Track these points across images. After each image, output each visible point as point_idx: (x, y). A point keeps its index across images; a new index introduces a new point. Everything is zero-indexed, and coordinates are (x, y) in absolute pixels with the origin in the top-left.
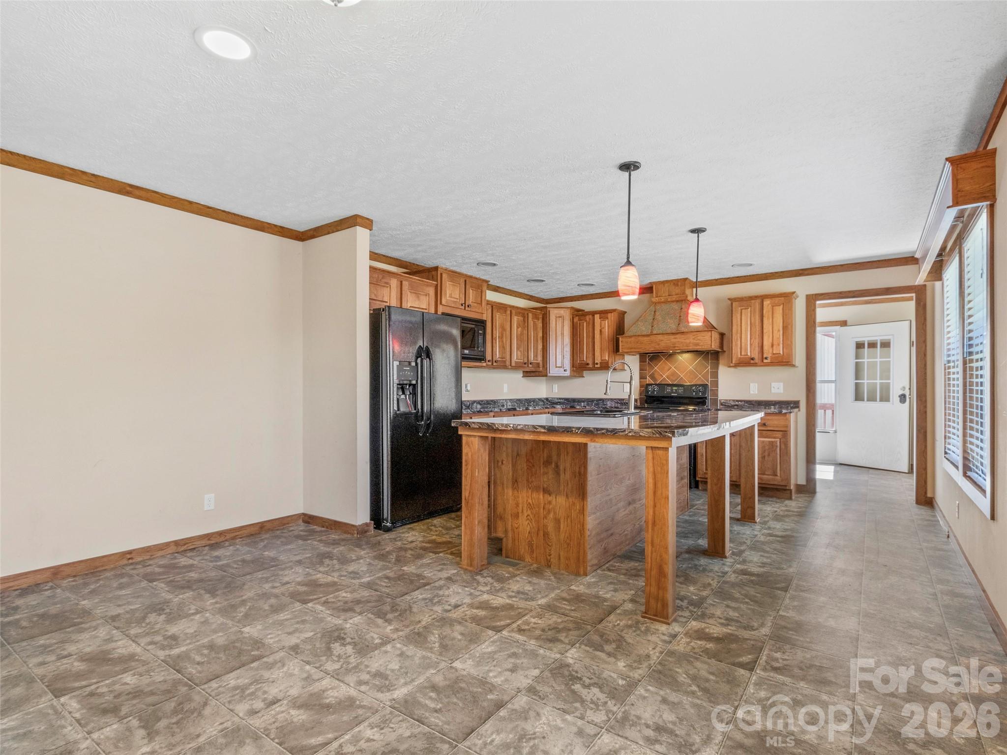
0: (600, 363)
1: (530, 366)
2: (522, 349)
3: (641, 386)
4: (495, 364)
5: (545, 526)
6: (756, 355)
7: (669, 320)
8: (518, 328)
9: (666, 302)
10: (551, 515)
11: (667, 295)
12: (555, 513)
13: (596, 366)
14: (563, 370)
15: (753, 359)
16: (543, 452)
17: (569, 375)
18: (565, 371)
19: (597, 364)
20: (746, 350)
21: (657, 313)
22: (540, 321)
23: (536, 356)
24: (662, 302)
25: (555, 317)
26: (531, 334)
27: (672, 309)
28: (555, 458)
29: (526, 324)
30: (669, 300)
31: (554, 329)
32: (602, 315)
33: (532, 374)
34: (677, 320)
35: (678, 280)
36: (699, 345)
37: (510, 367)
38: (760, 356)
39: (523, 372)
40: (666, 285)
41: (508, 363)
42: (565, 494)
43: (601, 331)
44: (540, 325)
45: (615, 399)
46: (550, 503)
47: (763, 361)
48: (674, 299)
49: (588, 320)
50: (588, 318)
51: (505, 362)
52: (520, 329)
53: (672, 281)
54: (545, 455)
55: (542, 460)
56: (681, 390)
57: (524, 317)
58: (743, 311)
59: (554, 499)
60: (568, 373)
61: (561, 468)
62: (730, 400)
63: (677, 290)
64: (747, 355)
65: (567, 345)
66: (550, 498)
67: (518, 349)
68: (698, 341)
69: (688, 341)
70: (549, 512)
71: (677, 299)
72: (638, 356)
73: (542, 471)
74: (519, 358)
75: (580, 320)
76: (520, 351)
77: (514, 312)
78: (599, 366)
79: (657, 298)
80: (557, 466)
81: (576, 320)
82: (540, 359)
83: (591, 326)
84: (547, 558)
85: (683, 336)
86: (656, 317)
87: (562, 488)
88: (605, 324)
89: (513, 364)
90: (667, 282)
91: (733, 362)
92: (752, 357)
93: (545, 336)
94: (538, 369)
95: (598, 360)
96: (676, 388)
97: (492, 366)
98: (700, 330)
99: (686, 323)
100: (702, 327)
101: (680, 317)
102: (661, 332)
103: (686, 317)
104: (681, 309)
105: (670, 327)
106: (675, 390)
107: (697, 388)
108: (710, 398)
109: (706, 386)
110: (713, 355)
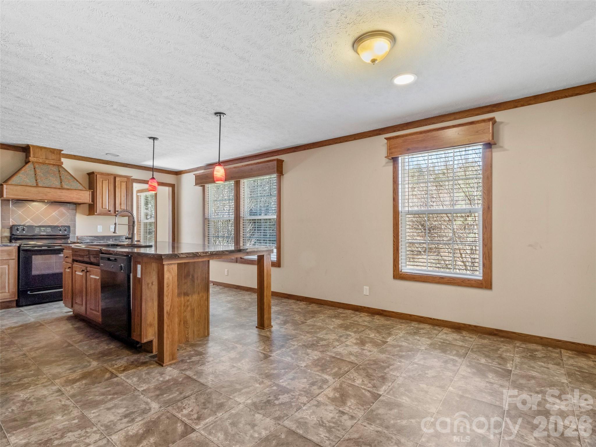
3: (3, 227)
5: (185, 317)
6: (112, 209)
7: (51, 178)
9: (44, 164)
10: (189, 309)
11: (44, 157)
12: (191, 306)
15: (110, 211)
16: (184, 270)
20: (106, 205)
21: (38, 171)
24: (40, 163)
27: (51, 170)
28: (191, 272)
30: (47, 162)
34: (59, 178)
35: (54, 149)
36: (80, 199)
38: (114, 210)
40: (43, 150)
42: (197, 293)
46: (188, 301)
47: (115, 213)
48: (52, 163)
53: (49, 149)
54: (186, 272)
55: (183, 275)
56: (49, 230)
58: (104, 181)
59: (191, 297)
61: (195, 277)
62: (84, 236)
63: (54, 157)
64: (106, 208)
66: (188, 298)
68: (79, 197)
69: (72, 196)
70: (188, 306)
71: (54, 163)
73: (183, 282)
79: (34, 158)
80: (193, 277)
84: (186, 336)
85: (68, 192)
86: (37, 173)
87: (195, 289)
90: (45, 148)
91: (97, 212)
92: (110, 210)
96: (44, 228)
98: (81, 189)
99: (67, 183)
100: (81, 187)
101: (60, 177)
102: (47, 186)
103: (66, 178)
104: (59, 171)
105: (54, 183)
106: (43, 230)
107: (63, 228)
108: (71, 235)
109: (69, 227)
110: (72, 206)
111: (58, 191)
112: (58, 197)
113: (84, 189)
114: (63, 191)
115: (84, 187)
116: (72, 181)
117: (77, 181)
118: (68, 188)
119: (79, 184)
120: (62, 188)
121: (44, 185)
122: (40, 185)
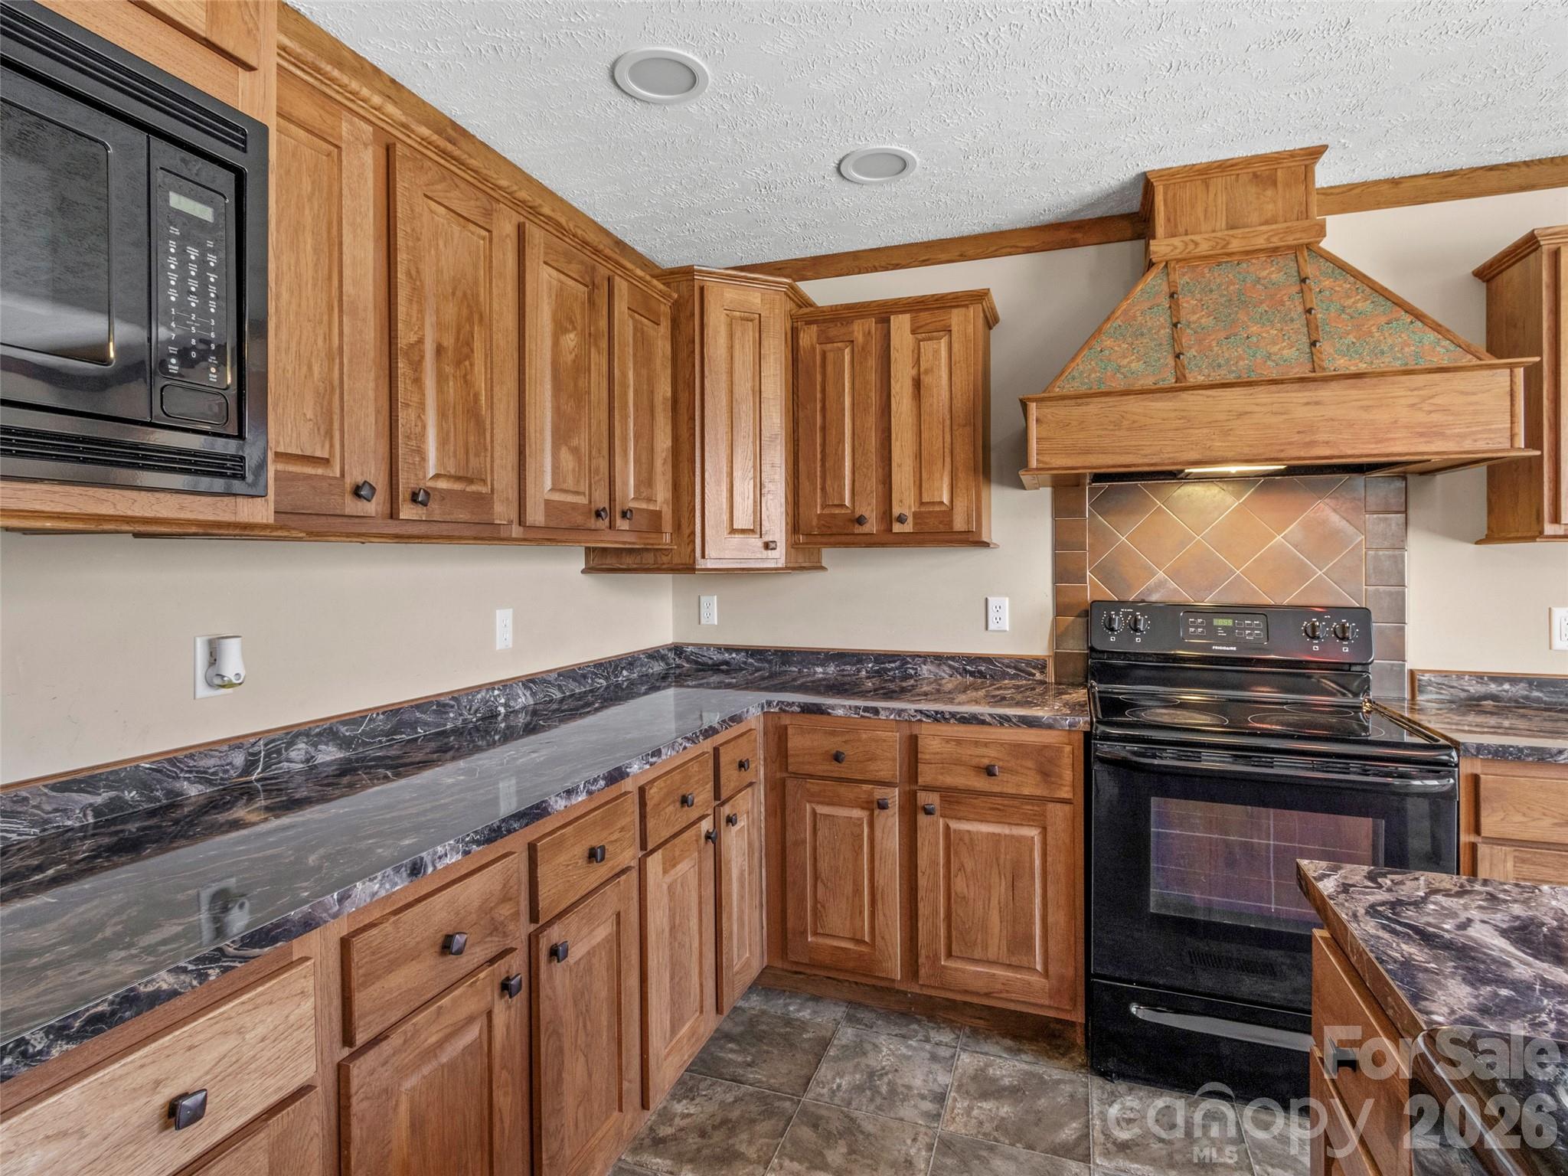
0: (915, 515)
1: (622, 524)
2: (581, 441)
3: (1060, 609)
4: (407, 512)
7: (1254, 329)
8: (559, 330)
9: (1219, 258)
11: (1222, 223)
13: (897, 528)
14: (759, 543)
17: (781, 564)
18: (767, 546)
19: (901, 519)
21: (1187, 303)
22: (665, 328)
23: (646, 481)
24: (1203, 257)
25: (723, 318)
26: (624, 375)
27: (1257, 282)
29: (603, 324)
30: (1235, 245)
31: (723, 366)
32: (924, 316)
33: (629, 561)
34: (1299, 323)
35: (1273, 160)
36: (1441, 435)
37: (516, 531)
39: (588, 549)
40: (1218, 183)
41: (503, 511)
43: (917, 384)
44: (662, 347)
45: (953, 657)
48: (1260, 242)
49: (859, 338)
50: (859, 329)
51: (483, 501)
52: (570, 340)
53: (1249, 161)
56: (1253, 630)
57: (592, 286)
60: (778, 557)
62: (1460, 675)
63: (1272, 202)
65: (773, 439)
67: (561, 437)
68: (1435, 417)
69: (1382, 416)
71: (1276, 242)
72: (1046, 492)
74: (570, 484)
75: (825, 339)
76: (575, 451)
77: (537, 236)
78: (908, 527)
79: (1176, 241)
81: (808, 337)
82: (662, 494)
83: (872, 362)
85: (1354, 393)
86: (1185, 315)
88: (937, 352)
89: (536, 515)
90: (1224, 167)
93: (683, 397)
94: (652, 539)
95: (904, 503)
96: (1229, 622)
97: (393, 528)
98: (1445, 363)
99: (1351, 338)
100: (1442, 353)
101: (1309, 311)
102: (1231, 378)
103: (1343, 309)
104: (1303, 281)
105: (1269, 356)
106: (1225, 628)
107: (1329, 623)
108: (1378, 663)
109: (1362, 616)
110: (1381, 489)
111: (1295, 398)
112: (1296, 438)
113: (1468, 360)
114: (1325, 393)
115: (1468, 350)
116: (1383, 320)
117: (1418, 316)
118: (1353, 369)
119: (1431, 336)
120: (1315, 378)
121: (1216, 377)
122: (1195, 377)
